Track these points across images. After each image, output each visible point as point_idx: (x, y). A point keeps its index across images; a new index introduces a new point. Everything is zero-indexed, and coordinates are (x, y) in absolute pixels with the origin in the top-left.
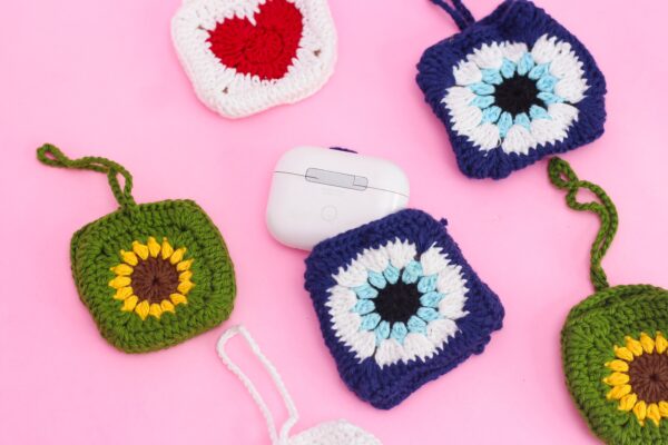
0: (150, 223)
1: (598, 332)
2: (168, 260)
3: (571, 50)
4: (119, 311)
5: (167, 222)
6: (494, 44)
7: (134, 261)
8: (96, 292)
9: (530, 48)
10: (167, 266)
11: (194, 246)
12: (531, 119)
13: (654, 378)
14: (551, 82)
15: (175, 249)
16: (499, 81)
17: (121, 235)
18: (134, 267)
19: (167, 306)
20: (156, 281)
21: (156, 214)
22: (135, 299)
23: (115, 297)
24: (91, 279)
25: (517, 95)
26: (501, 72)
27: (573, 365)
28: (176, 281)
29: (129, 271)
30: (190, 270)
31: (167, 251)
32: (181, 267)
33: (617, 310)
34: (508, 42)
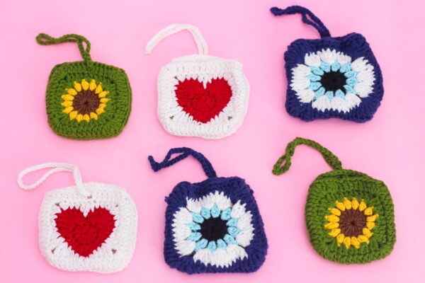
0: (96, 72)
1: (330, 191)
2: (97, 95)
3: (373, 70)
4: (61, 111)
5: (106, 75)
6: (334, 51)
7: (79, 90)
8: (53, 97)
9: (353, 61)
10: (96, 97)
11: (114, 93)
12: (334, 96)
13: (353, 223)
14: (354, 81)
15: (103, 90)
16: (328, 70)
17: (78, 73)
18: (78, 92)
19: (86, 118)
20: (86, 103)
21: (102, 69)
22: (72, 108)
23: (62, 104)
24: (53, 90)
25: (333, 81)
26: (331, 67)
27: (310, 204)
28: (97, 106)
29: (75, 93)
30: (107, 103)
31: (99, 90)
32: (102, 100)
33: (344, 182)
34: (342, 53)
